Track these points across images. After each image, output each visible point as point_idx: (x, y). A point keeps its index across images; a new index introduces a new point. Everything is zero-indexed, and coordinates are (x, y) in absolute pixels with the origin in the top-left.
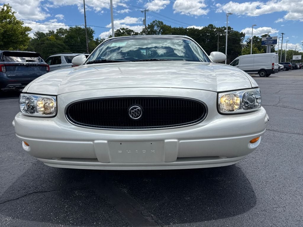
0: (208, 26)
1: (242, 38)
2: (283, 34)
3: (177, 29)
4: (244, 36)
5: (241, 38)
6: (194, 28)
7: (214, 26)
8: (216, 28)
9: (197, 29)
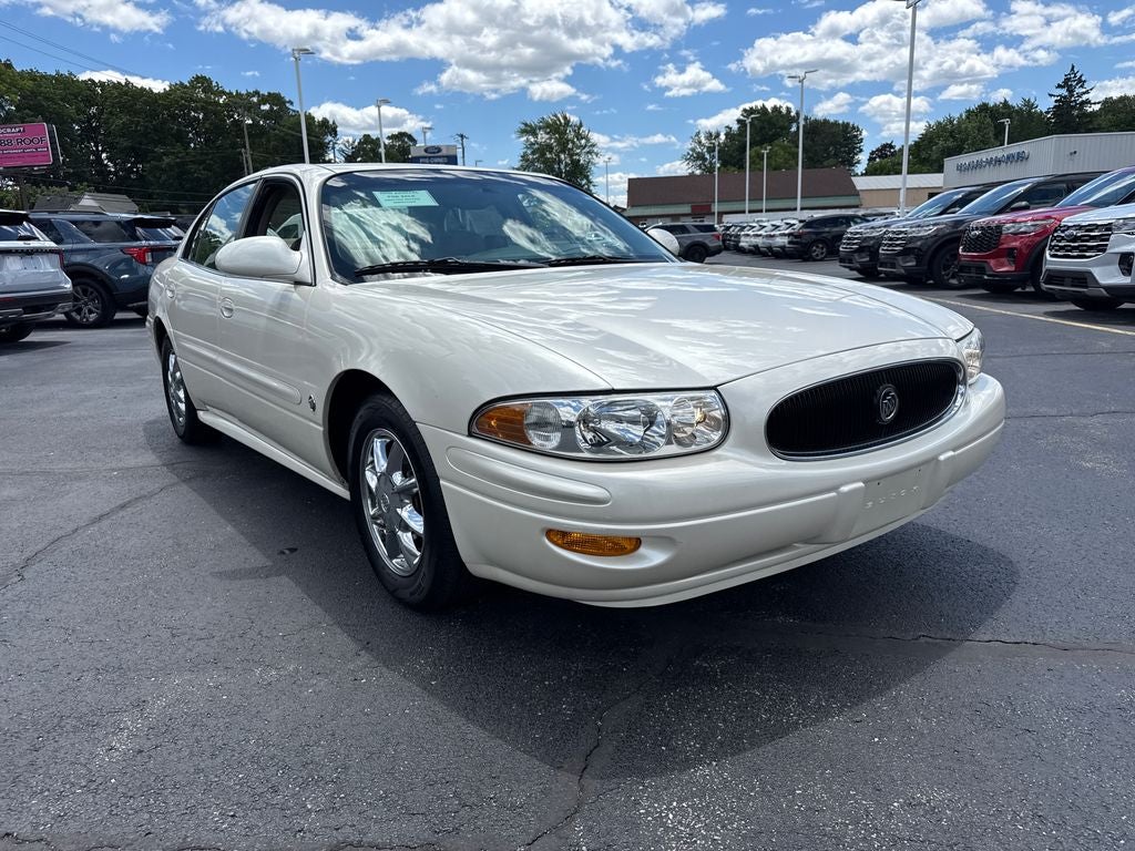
0: (191, 82)
1: (330, 138)
2: (462, 136)
3: (44, 77)
4: (336, 134)
5: (327, 141)
6: (128, 83)
7: (214, 84)
8: (224, 93)
9: (143, 89)
